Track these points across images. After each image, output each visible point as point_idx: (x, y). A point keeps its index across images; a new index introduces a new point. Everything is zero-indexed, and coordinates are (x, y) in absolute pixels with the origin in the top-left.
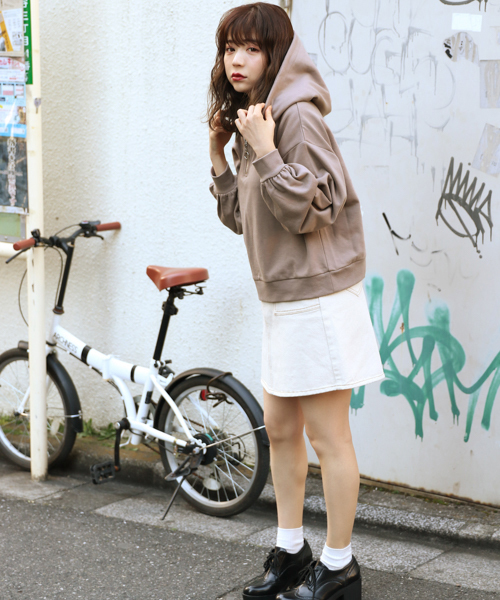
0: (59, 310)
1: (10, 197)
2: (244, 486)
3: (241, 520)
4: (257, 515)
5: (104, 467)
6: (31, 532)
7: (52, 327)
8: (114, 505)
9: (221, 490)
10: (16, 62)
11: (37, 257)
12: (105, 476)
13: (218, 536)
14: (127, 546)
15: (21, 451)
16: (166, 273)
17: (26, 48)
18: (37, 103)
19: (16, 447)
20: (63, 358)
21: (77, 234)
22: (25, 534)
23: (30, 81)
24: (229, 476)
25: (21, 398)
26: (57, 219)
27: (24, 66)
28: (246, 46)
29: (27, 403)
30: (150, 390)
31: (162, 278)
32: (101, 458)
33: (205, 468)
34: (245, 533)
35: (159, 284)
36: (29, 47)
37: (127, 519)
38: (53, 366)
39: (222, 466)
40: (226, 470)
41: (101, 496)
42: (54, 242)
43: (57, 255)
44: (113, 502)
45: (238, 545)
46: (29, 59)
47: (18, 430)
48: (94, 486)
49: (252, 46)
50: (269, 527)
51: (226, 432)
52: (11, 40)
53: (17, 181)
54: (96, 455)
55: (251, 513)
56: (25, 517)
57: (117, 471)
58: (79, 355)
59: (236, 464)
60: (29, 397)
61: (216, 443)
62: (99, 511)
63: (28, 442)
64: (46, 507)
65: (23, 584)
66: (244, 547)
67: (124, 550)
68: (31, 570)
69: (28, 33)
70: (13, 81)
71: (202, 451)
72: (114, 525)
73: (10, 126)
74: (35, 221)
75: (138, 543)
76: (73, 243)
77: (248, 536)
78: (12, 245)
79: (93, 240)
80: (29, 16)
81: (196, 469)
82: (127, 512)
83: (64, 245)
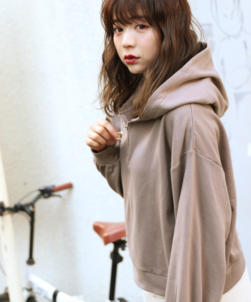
0: (31, 261)
11: (6, 223)
21: (38, 198)
28: (134, 25)
31: (106, 234)
35: (103, 238)
42: (18, 209)
49: (140, 23)
76: (33, 207)
83: (27, 209)
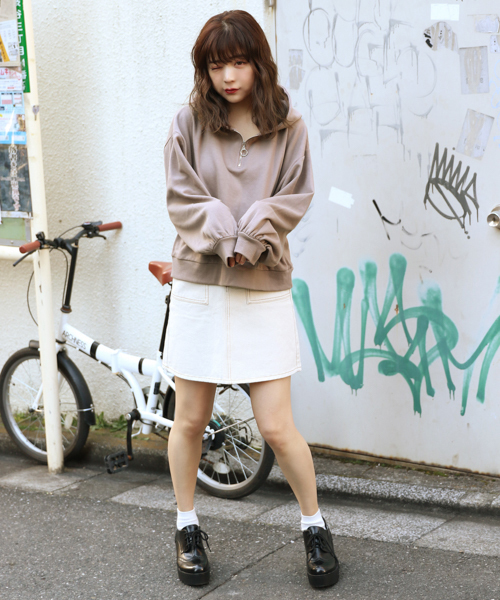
0: (66, 308)
1: (14, 203)
2: (253, 468)
3: (251, 501)
4: (266, 496)
5: (118, 457)
6: (50, 522)
7: (61, 325)
8: (129, 492)
9: (231, 473)
10: (13, 71)
11: (43, 259)
12: (119, 466)
13: (230, 517)
14: (143, 530)
15: (37, 446)
16: (167, 268)
17: (22, 57)
18: (35, 110)
19: (32, 442)
20: (73, 354)
21: (80, 235)
22: (45, 524)
23: (27, 89)
24: (238, 460)
25: (34, 396)
27: (21, 75)
28: (234, 62)
29: (40, 400)
30: (158, 381)
31: (164, 273)
32: (114, 449)
33: (214, 453)
34: (255, 513)
35: (161, 278)
36: (24, 57)
37: (142, 505)
38: (64, 363)
39: (231, 450)
40: (234, 454)
41: (116, 485)
42: (59, 244)
43: (63, 256)
44: (128, 489)
45: (249, 525)
46: (25, 68)
47: (33, 426)
48: (109, 475)
49: (239, 60)
50: (278, 506)
51: (233, 417)
52: (8, 51)
53: (20, 187)
54: (109, 446)
55: (260, 494)
56: (44, 509)
57: (130, 460)
58: (88, 351)
59: (244, 448)
60: (42, 394)
61: (224, 428)
62: (115, 499)
63: (44, 437)
64: (64, 497)
65: (45, 572)
66: (256, 526)
67: (141, 535)
68: (53, 558)
69: (23, 43)
70: (11, 90)
71: (211, 436)
72: (130, 511)
73: (10, 134)
74: (39, 224)
75: (154, 528)
76: (77, 244)
77: (259, 515)
78: (18, 249)
79: (96, 240)
80: (23, 27)
81: (206, 454)
82: (141, 498)
83: (68, 246)
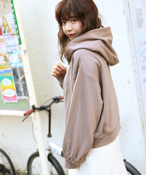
0: (50, 135)
1: (21, 92)
7: (48, 143)
10: (14, 36)
11: (36, 115)
17: (16, 29)
18: (25, 52)
20: (55, 155)
21: (52, 103)
23: (20, 43)
26: (46, 96)
27: (17, 38)
36: (17, 29)
38: (51, 158)
42: (42, 109)
43: (45, 113)
46: (18, 34)
49: (73, 19)
52: (11, 27)
53: (23, 86)
69: (16, 23)
70: (14, 44)
73: (16, 63)
74: (33, 101)
76: (50, 108)
80: (15, 16)
83: (47, 109)
